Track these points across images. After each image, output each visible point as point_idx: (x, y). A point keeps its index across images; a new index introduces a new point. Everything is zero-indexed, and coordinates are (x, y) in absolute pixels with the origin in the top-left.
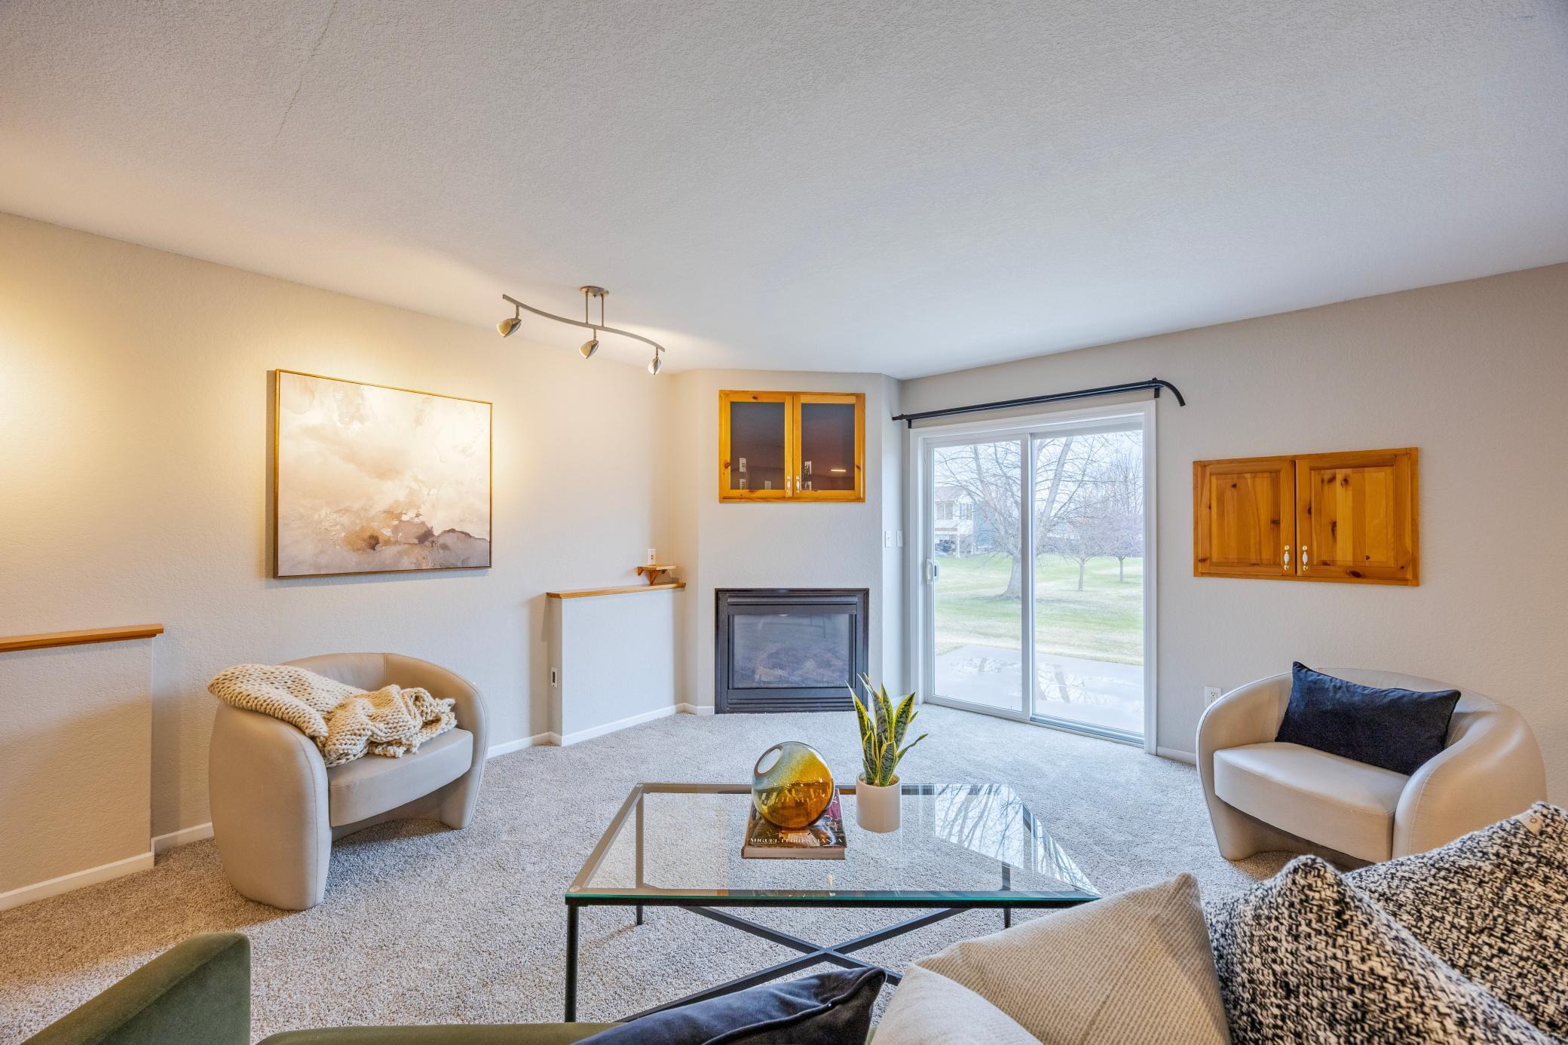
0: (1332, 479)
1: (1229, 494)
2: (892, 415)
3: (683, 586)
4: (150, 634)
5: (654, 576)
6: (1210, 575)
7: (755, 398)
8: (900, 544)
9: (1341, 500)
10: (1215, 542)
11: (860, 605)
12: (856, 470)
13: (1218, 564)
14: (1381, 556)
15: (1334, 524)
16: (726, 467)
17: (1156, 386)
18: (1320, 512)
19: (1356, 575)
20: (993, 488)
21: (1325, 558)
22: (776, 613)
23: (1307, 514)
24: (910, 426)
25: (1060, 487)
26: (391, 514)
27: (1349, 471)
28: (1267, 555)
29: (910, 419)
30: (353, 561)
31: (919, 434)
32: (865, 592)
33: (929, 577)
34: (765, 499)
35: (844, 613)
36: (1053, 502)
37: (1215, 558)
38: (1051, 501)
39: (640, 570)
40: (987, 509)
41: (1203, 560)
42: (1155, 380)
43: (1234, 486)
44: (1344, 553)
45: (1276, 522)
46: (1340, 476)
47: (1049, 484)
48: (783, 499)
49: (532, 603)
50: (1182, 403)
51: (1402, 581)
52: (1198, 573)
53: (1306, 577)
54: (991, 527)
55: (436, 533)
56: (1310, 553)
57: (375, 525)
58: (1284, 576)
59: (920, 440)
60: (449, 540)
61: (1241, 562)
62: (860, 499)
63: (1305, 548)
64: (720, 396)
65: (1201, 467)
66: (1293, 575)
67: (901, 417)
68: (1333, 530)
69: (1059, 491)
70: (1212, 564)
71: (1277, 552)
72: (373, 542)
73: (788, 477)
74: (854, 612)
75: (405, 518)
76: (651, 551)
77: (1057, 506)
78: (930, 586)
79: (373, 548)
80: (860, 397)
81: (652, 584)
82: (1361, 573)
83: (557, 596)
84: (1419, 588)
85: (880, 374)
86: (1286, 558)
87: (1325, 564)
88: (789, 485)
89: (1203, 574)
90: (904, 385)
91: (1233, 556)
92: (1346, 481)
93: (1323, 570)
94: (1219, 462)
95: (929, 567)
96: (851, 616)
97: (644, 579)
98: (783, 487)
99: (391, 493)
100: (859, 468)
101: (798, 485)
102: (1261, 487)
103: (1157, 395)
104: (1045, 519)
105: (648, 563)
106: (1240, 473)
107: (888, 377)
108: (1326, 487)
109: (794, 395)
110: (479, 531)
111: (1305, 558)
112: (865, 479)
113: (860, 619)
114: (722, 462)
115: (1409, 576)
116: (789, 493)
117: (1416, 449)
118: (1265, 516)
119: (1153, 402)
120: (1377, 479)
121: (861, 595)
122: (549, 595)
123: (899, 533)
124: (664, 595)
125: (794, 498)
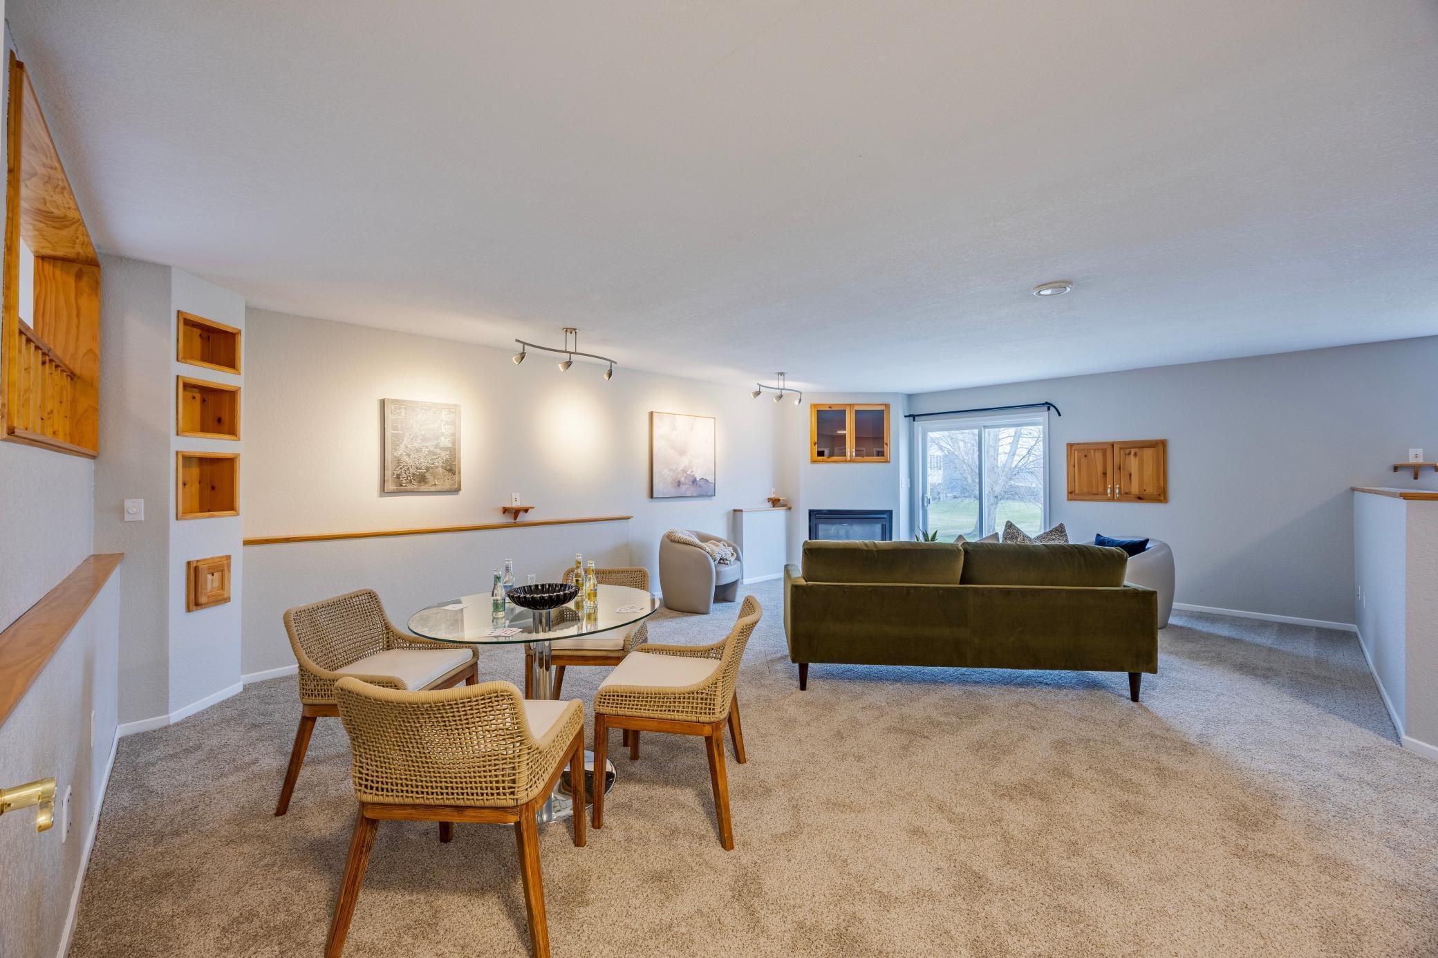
0: (1130, 454)
1: (1083, 459)
2: (904, 413)
3: (790, 508)
4: (629, 518)
5: (775, 502)
6: (1075, 500)
7: (830, 408)
8: (909, 486)
9: (1133, 463)
10: (1077, 483)
11: (888, 519)
12: (885, 445)
13: (1078, 494)
14: (1150, 490)
15: (1130, 475)
16: (815, 445)
17: (1048, 405)
18: (1124, 468)
19: (1140, 498)
20: (961, 444)
21: (1127, 491)
22: (841, 523)
23: (1118, 470)
24: (914, 420)
25: (1020, 442)
26: (684, 471)
27: (1136, 450)
28: (1101, 489)
29: (914, 417)
30: (673, 492)
31: (919, 425)
32: (890, 513)
33: (926, 505)
34: (835, 462)
35: (879, 523)
36: (1014, 455)
37: (1077, 491)
38: (1012, 454)
39: (769, 500)
40: (956, 461)
41: (1071, 493)
42: (1046, 403)
43: (1086, 456)
44: (1135, 489)
45: (1105, 474)
46: (1133, 451)
47: (1010, 440)
48: (846, 461)
49: (728, 513)
50: (1060, 415)
51: (1160, 501)
52: (1069, 499)
53: (1119, 500)
54: (960, 477)
55: (698, 480)
56: (1120, 489)
57: (679, 476)
58: (1109, 500)
59: (920, 428)
60: (702, 483)
61: (1090, 493)
62: (887, 462)
63: (1118, 486)
64: (811, 407)
65: (1070, 446)
66: (1113, 499)
67: (910, 416)
68: (1130, 478)
69: (1019, 446)
70: (1075, 494)
71: (1105, 488)
72: (679, 484)
73: (848, 450)
74: (884, 523)
75: (688, 473)
76: (773, 490)
77: (1017, 458)
78: (926, 509)
79: (679, 486)
80: (887, 406)
81: (774, 507)
82: (1142, 497)
83: (741, 511)
84: (1166, 505)
85: (897, 393)
86: (1109, 491)
87: (1127, 493)
88: (848, 454)
89: (1071, 500)
90: (910, 397)
91: (1085, 490)
92: (1135, 454)
93: (1126, 496)
94: (1079, 444)
95: (926, 499)
96: (883, 525)
97: (770, 504)
98: (845, 455)
99: (684, 462)
100: (887, 444)
101: (854, 454)
102: (1098, 457)
103: (1049, 409)
104: (1007, 469)
105: (773, 496)
106: (1088, 450)
107: (902, 394)
108: (1127, 457)
109: (851, 405)
110: (711, 479)
111: (1117, 491)
112: (890, 450)
113: (887, 526)
114: (813, 442)
115: (1162, 499)
116: (849, 458)
117: (1166, 440)
118: (1100, 470)
119: (1047, 413)
120: (1148, 453)
121: (888, 514)
122: (735, 511)
123: (909, 480)
124: (780, 513)
125: (851, 461)
